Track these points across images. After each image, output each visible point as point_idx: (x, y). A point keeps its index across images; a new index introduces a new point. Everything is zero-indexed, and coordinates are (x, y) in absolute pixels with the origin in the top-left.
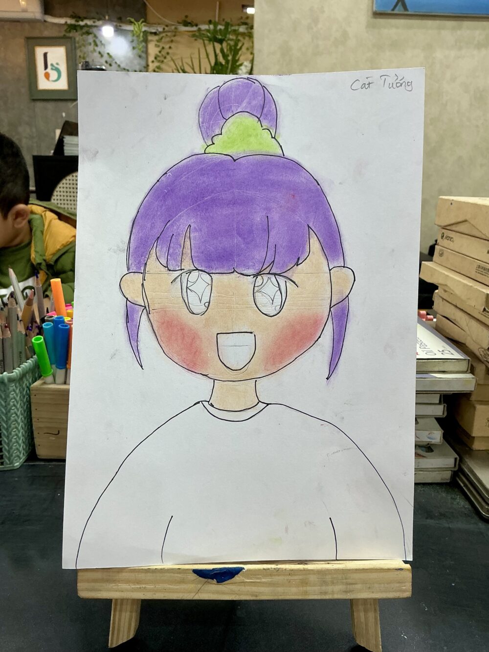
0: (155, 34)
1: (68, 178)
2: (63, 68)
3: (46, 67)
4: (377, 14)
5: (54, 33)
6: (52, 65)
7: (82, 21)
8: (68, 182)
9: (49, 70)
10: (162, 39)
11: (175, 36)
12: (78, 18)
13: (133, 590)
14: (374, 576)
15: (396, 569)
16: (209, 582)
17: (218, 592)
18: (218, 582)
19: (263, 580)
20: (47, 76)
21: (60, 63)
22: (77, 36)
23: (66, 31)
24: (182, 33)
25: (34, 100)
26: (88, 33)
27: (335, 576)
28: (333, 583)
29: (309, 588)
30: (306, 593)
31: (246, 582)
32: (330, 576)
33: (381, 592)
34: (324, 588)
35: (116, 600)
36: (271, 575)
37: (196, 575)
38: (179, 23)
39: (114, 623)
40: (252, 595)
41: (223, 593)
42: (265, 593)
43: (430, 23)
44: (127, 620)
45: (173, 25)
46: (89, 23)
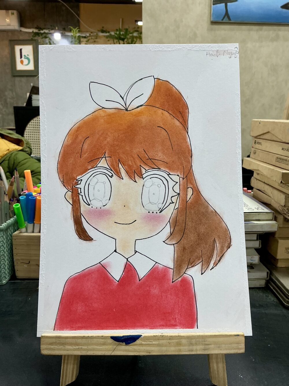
0: (85, 37)
1: (34, 119)
2: (31, 57)
3: (21, 57)
4: (213, 23)
5: (26, 37)
6: (25, 56)
7: (42, 30)
8: (34, 121)
9: (23, 59)
10: (89, 40)
11: (96, 38)
12: (40, 28)
13: (75, 350)
14: (222, 339)
15: (235, 335)
16: (120, 344)
17: (126, 351)
18: (126, 344)
19: (154, 343)
20: (22, 62)
21: (29, 54)
22: (39, 39)
23: (33, 36)
24: (100, 37)
25: (14, 76)
26: (46, 37)
27: (197, 340)
28: (196, 344)
29: (181, 348)
30: (180, 350)
31: (144, 344)
32: (194, 340)
33: (227, 349)
34: (191, 347)
35: (65, 356)
36: (158, 340)
37: (113, 340)
38: (99, 31)
39: (63, 372)
40: (147, 352)
41: (129, 351)
42: (155, 351)
43: (244, 27)
44: (71, 370)
45: (95, 32)
46: (46, 31)
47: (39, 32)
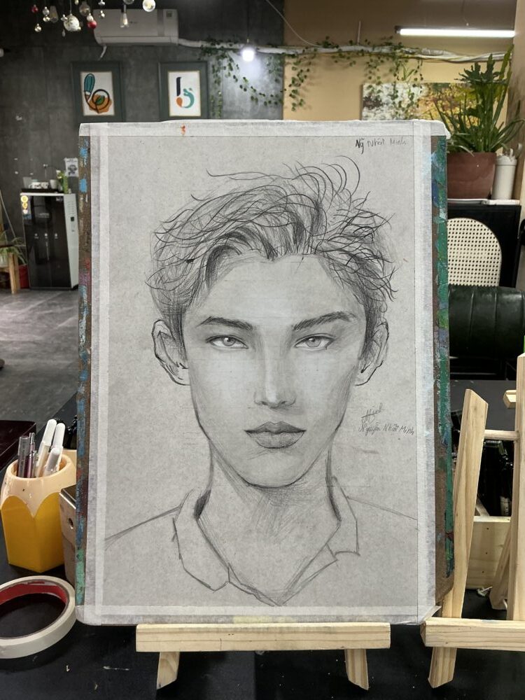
0: (293, 56)
2: (196, 93)
3: (179, 93)
5: (188, 57)
6: (185, 90)
9: (182, 96)
10: (300, 62)
11: (313, 58)
20: (179, 102)
22: (212, 59)
24: (321, 56)
26: (223, 57)
45: (313, 46)
46: (225, 46)
47: (213, 47)
